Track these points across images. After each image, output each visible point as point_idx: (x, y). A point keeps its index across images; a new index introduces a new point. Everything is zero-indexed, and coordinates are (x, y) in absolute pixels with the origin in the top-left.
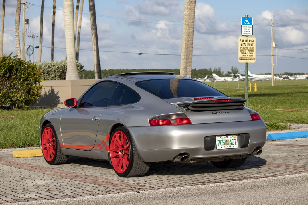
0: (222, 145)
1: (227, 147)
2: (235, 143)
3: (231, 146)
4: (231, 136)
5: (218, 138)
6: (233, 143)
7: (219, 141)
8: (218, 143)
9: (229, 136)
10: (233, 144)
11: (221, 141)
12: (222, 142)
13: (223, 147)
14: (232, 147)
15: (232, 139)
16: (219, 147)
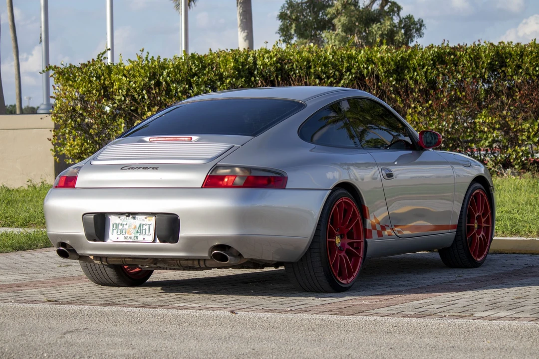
0: (119, 233)
1: (128, 238)
2: (147, 233)
3: (137, 237)
4: (143, 217)
5: (113, 220)
6: (144, 231)
7: (115, 225)
8: (113, 230)
9: (137, 216)
10: (144, 234)
11: (120, 225)
12: (120, 227)
13: (121, 238)
14: (140, 238)
15: (142, 223)
16: (113, 237)
